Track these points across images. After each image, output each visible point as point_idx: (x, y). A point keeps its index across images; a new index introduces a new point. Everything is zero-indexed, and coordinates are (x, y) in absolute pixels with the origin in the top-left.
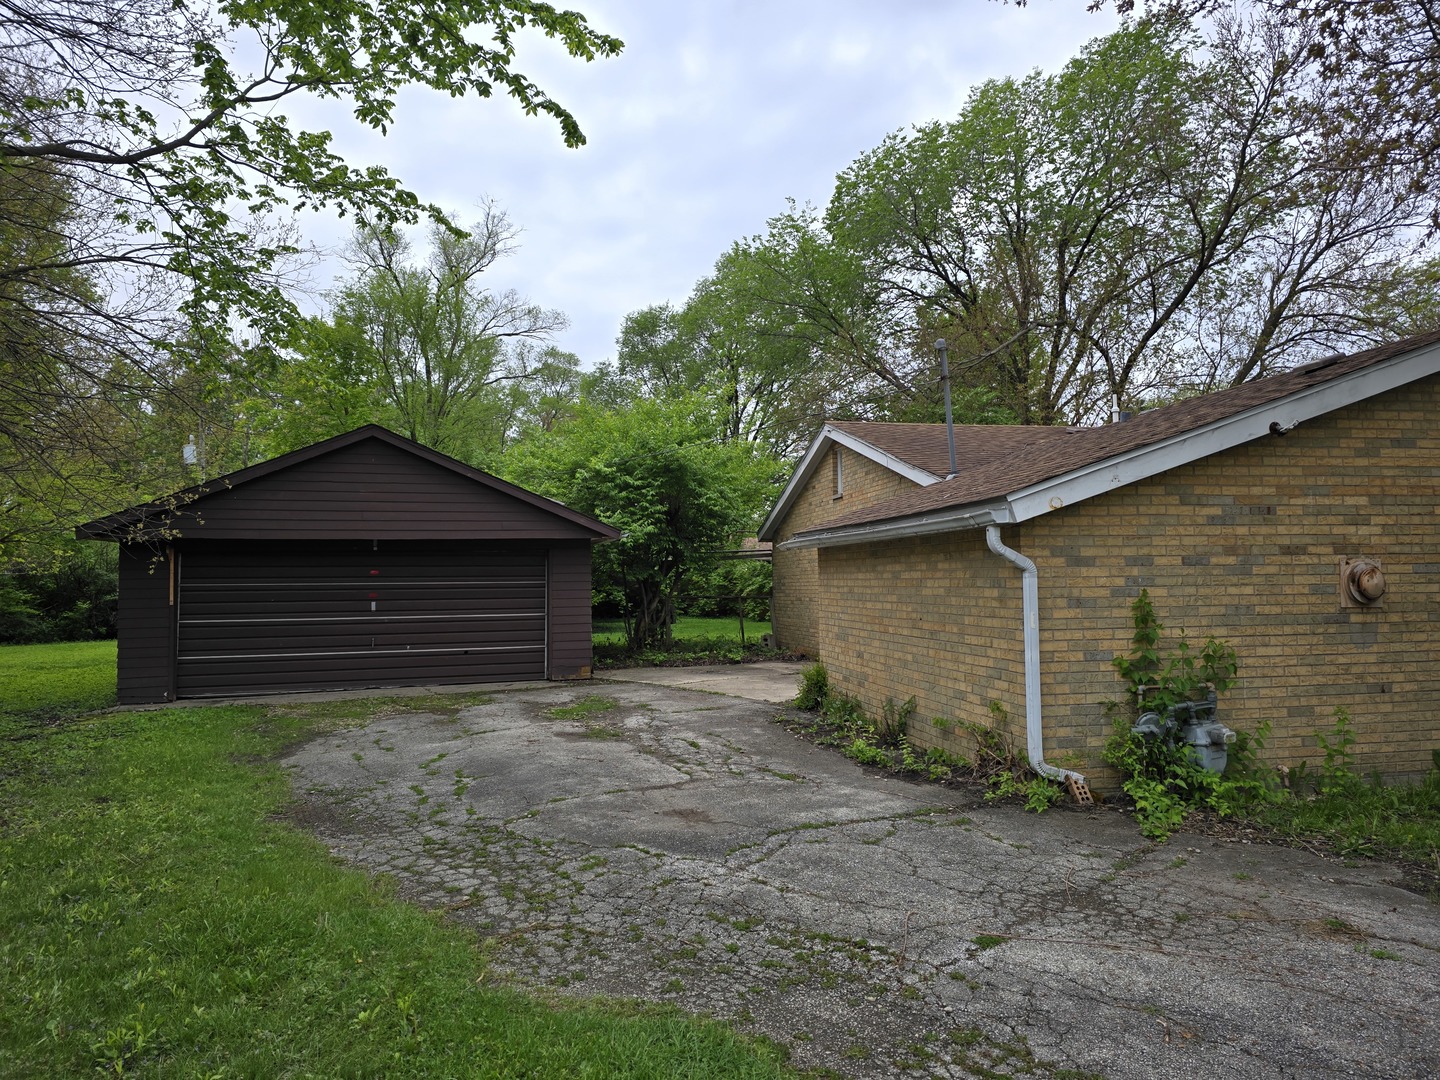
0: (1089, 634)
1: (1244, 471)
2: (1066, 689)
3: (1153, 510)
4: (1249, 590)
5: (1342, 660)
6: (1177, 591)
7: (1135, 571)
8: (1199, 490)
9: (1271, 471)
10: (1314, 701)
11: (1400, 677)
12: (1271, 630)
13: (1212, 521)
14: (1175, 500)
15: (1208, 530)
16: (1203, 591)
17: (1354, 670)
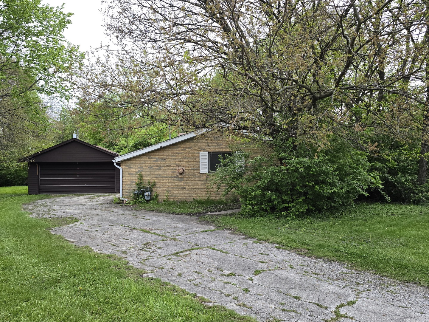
2: (127, 187)
3: (144, 160)
4: (160, 172)
5: (177, 183)
6: (147, 172)
7: (140, 169)
9: (165, 153)
12: (164, 178)
13: (154, 161)
15: (153, 163)
16: (151, 172)
17: (179, 185)
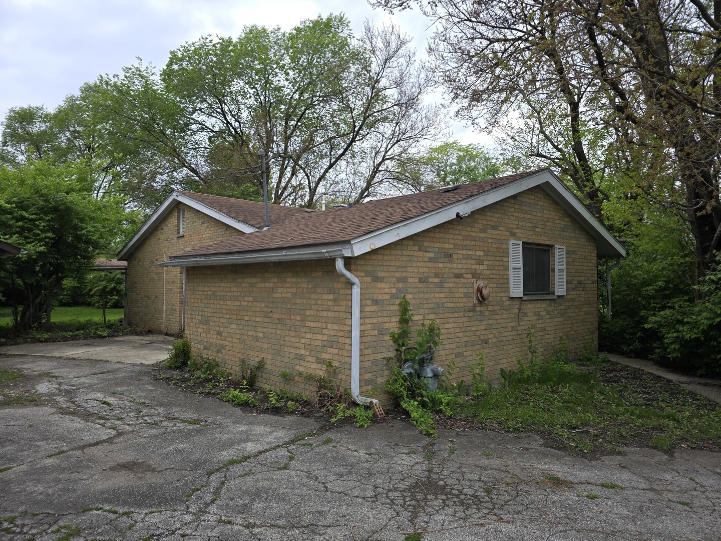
0: (380, 320)
1: (442, 235)
2: (370, 351)
3: (408, 253)
4: (442, 295)
5: (473, 329)
6: (416, 296)
7: (400, 285)
8: (426, 244)
9: (451, 236)
10: (464, 349)
11: (491, 336)
12: (450, 315)
13: (431, 260)
14: (416, 248)
15: (429, 264)
16: (427, 296)
17: (478, 333)
